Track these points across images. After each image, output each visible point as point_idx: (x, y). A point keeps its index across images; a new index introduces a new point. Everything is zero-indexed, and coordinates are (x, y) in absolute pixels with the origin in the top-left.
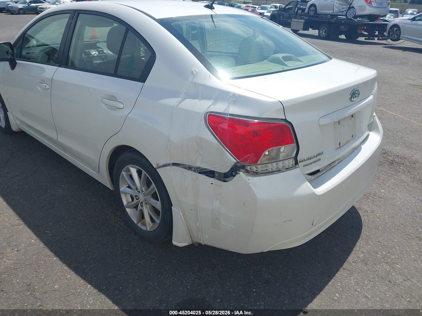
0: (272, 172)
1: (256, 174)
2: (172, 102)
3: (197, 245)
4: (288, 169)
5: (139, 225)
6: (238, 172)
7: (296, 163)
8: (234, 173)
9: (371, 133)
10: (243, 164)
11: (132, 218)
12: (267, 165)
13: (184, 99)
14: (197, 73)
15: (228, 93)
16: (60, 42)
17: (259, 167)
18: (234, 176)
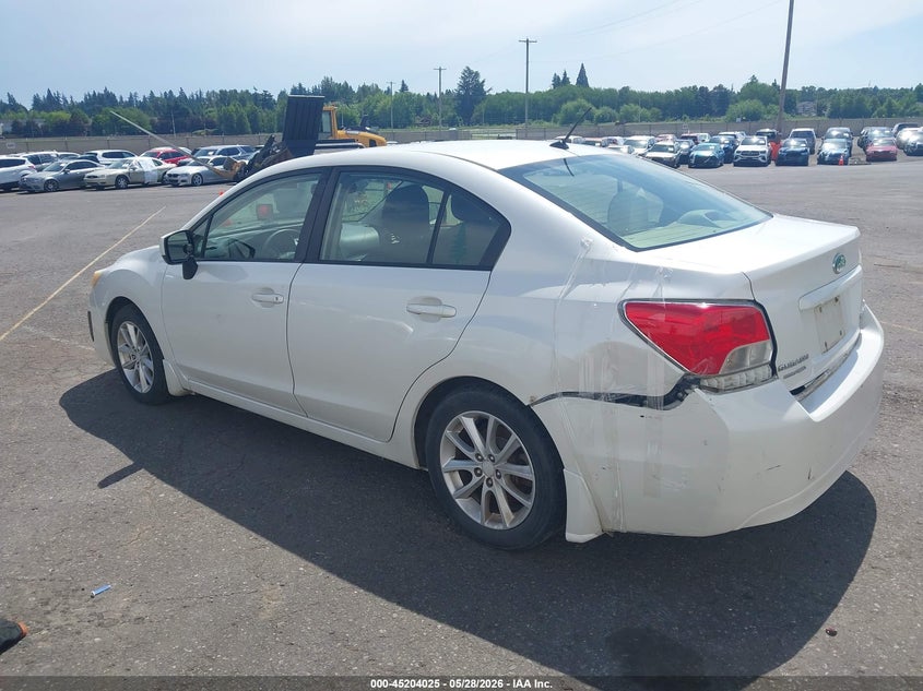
0: (741, 388)
1: (716, 390)
2: (555, 292)
3: (612, 535)
4: (765, 381)
5: (486, 524)
6: (687, 391)
7: (774, 372)
8: (680, 394)
9: (862, 331)
10: (697, 375)
11: (471, 516)
12: (732, 376)
13: (575, 284)
14: (591, 244)
15: (655, 268)
16: (303, 220)
17: (722, 379)
18: (682, 400)
